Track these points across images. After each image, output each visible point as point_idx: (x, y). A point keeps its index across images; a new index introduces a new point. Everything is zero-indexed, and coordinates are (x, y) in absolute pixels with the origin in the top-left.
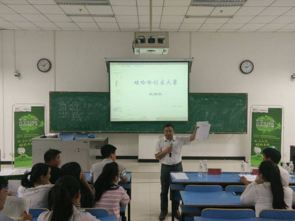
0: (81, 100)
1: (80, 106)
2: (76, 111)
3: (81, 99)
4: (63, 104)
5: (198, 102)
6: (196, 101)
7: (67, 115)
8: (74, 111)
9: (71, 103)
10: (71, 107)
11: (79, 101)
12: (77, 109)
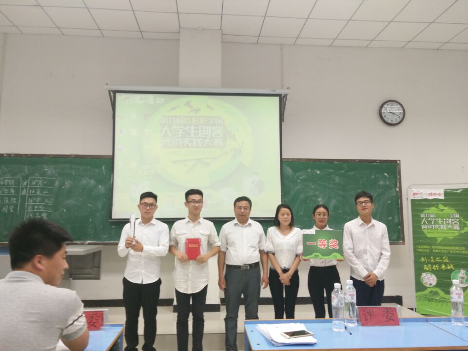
0: (49, 172)
1: (45, 185)
2: (36, 197)
3: (49, 170)
4: (6, 181)
5: (301, 178)
6: (297, 175)
7: (16, 205)
8: (30, 197)
9: (25, 178)
10: (26, 188)
11: (43, 174)
12: (38, 193)
